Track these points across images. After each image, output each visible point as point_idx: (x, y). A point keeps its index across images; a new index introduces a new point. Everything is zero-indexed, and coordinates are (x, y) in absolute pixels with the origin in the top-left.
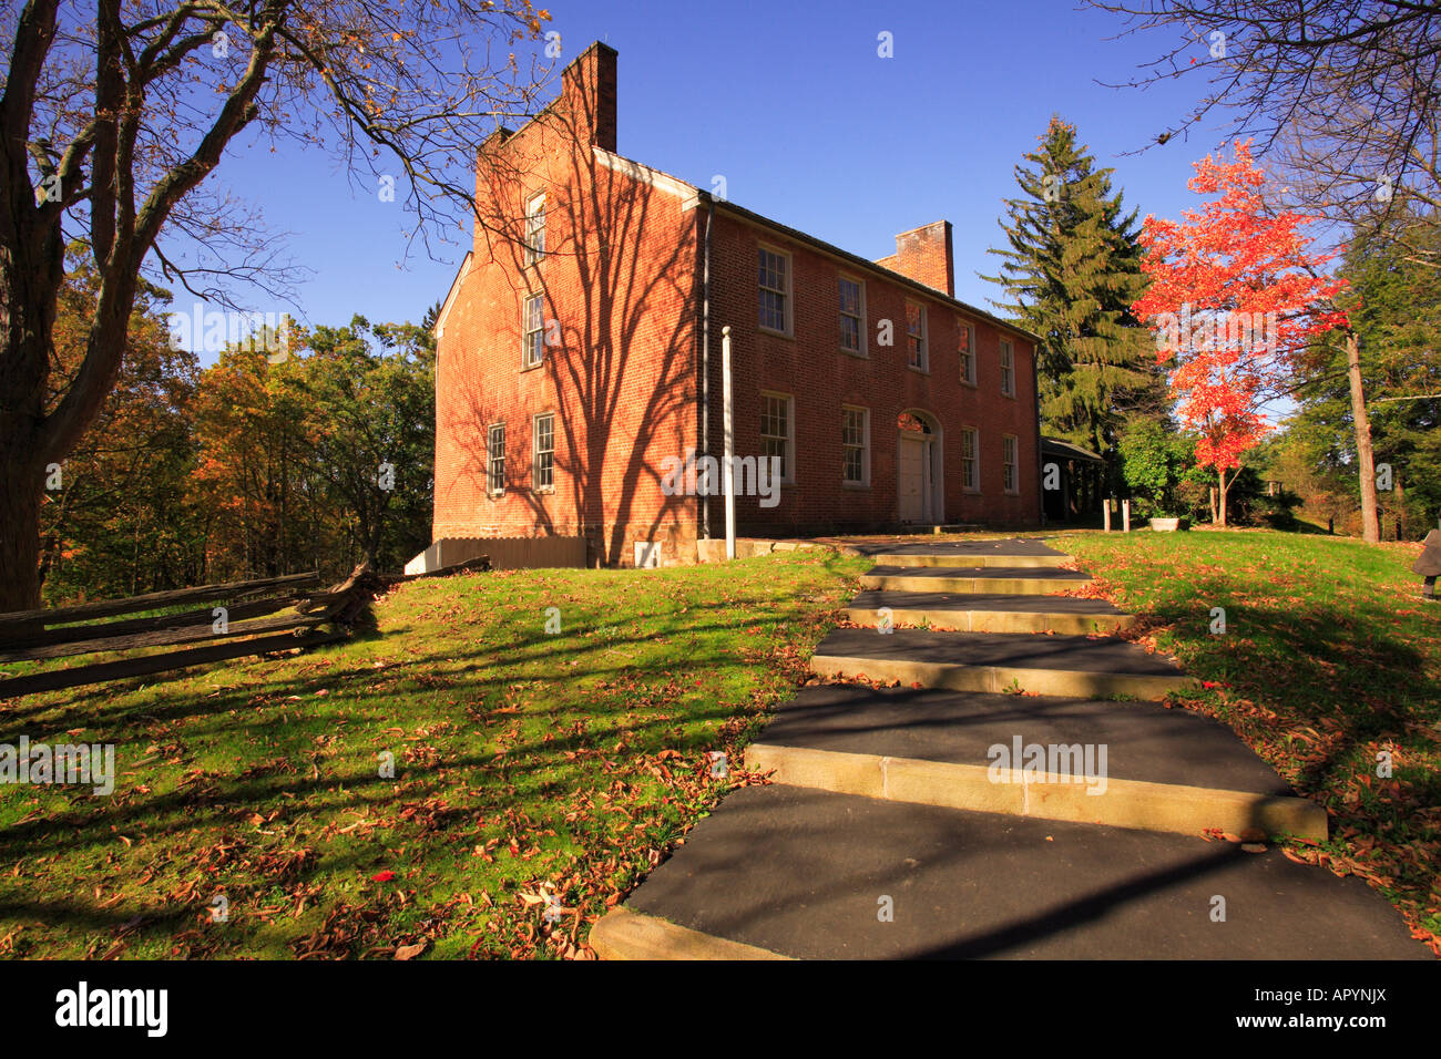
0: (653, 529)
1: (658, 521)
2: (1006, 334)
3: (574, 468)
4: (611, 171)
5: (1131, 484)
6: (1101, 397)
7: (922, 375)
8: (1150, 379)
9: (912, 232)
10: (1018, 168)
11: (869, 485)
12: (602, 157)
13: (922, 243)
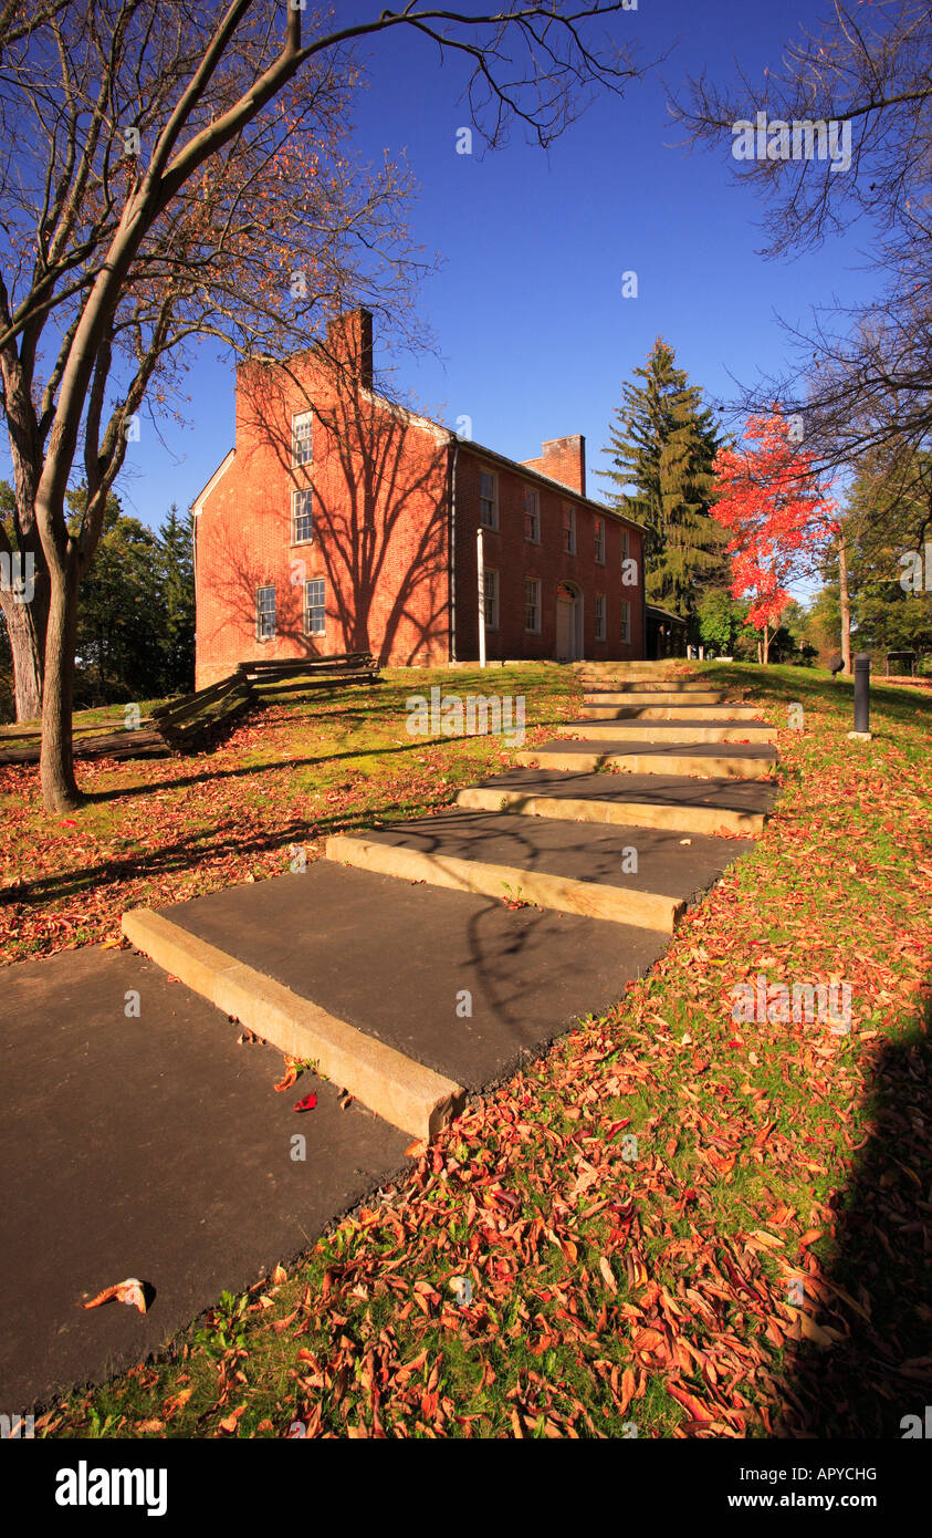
0: (411, 657)
1: (416, 651)
2: (625, 527)
3: (342, 615)
4: (373, 407)
5: (706, 639)
6: (686, 573)
7: (571, 556)
8: (721, 561)
9: (555, 441)
10: (626, 383)
11: (540, 631)
12: (365, 396)
13: (563, 451)
